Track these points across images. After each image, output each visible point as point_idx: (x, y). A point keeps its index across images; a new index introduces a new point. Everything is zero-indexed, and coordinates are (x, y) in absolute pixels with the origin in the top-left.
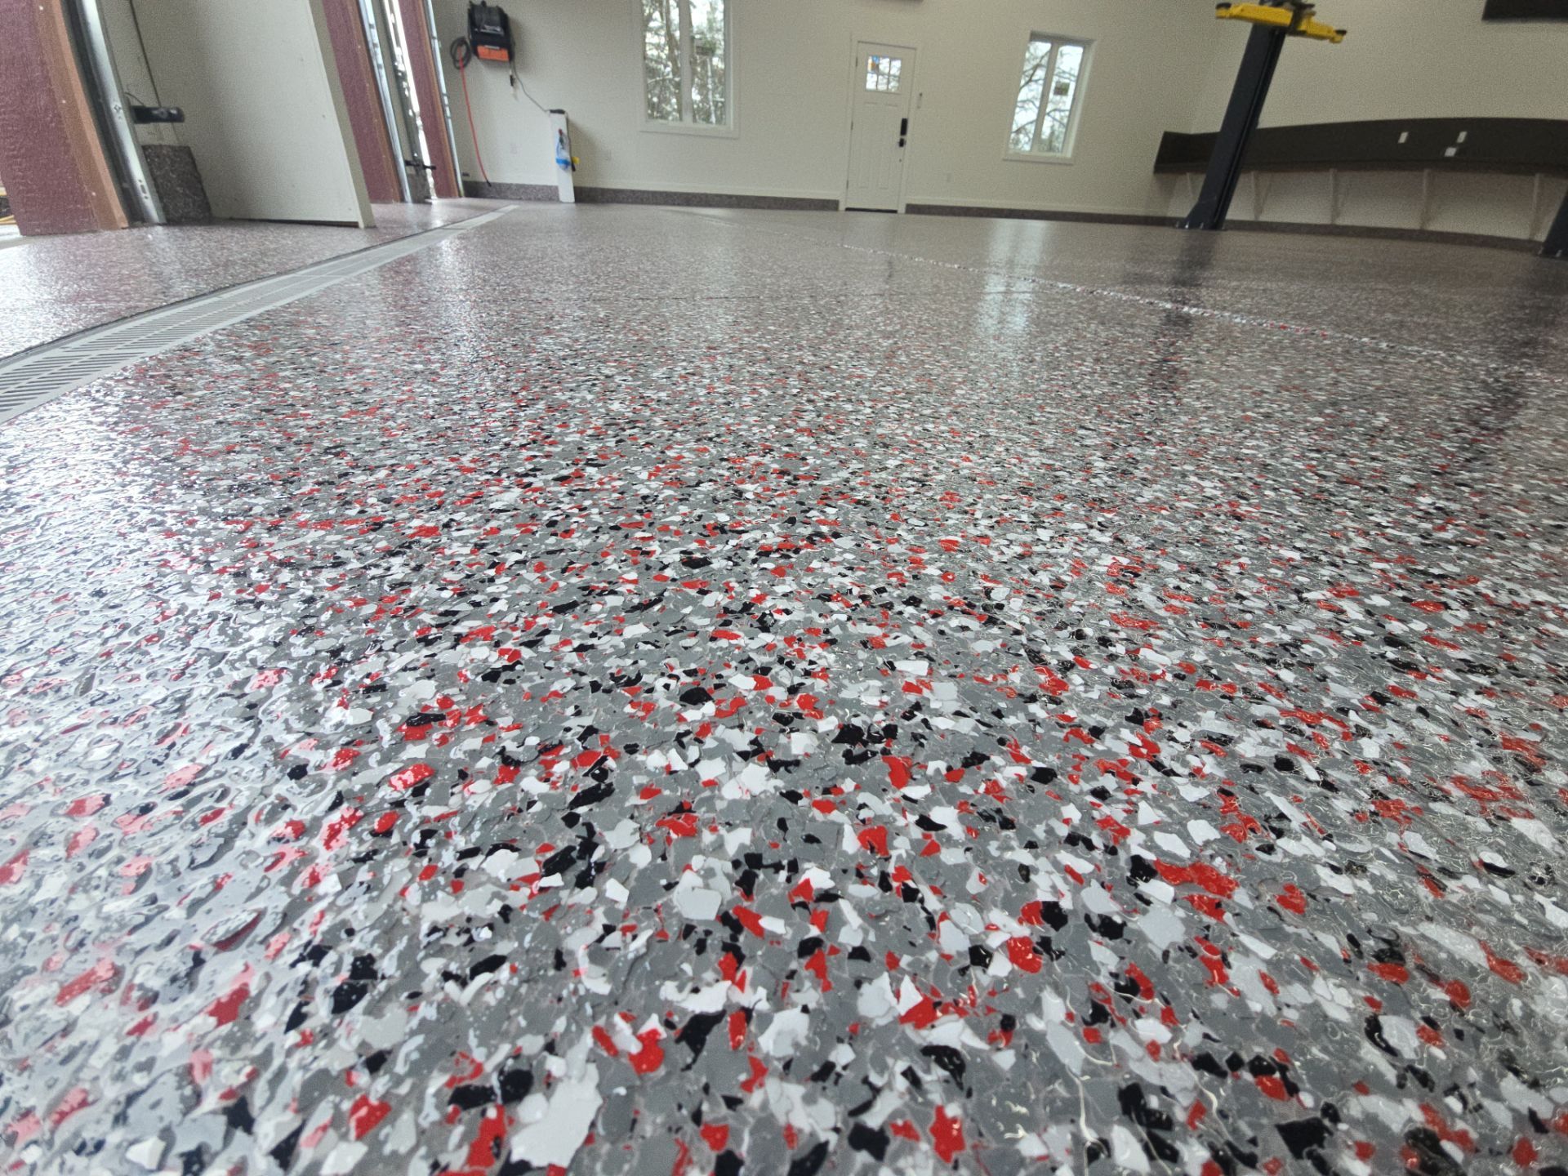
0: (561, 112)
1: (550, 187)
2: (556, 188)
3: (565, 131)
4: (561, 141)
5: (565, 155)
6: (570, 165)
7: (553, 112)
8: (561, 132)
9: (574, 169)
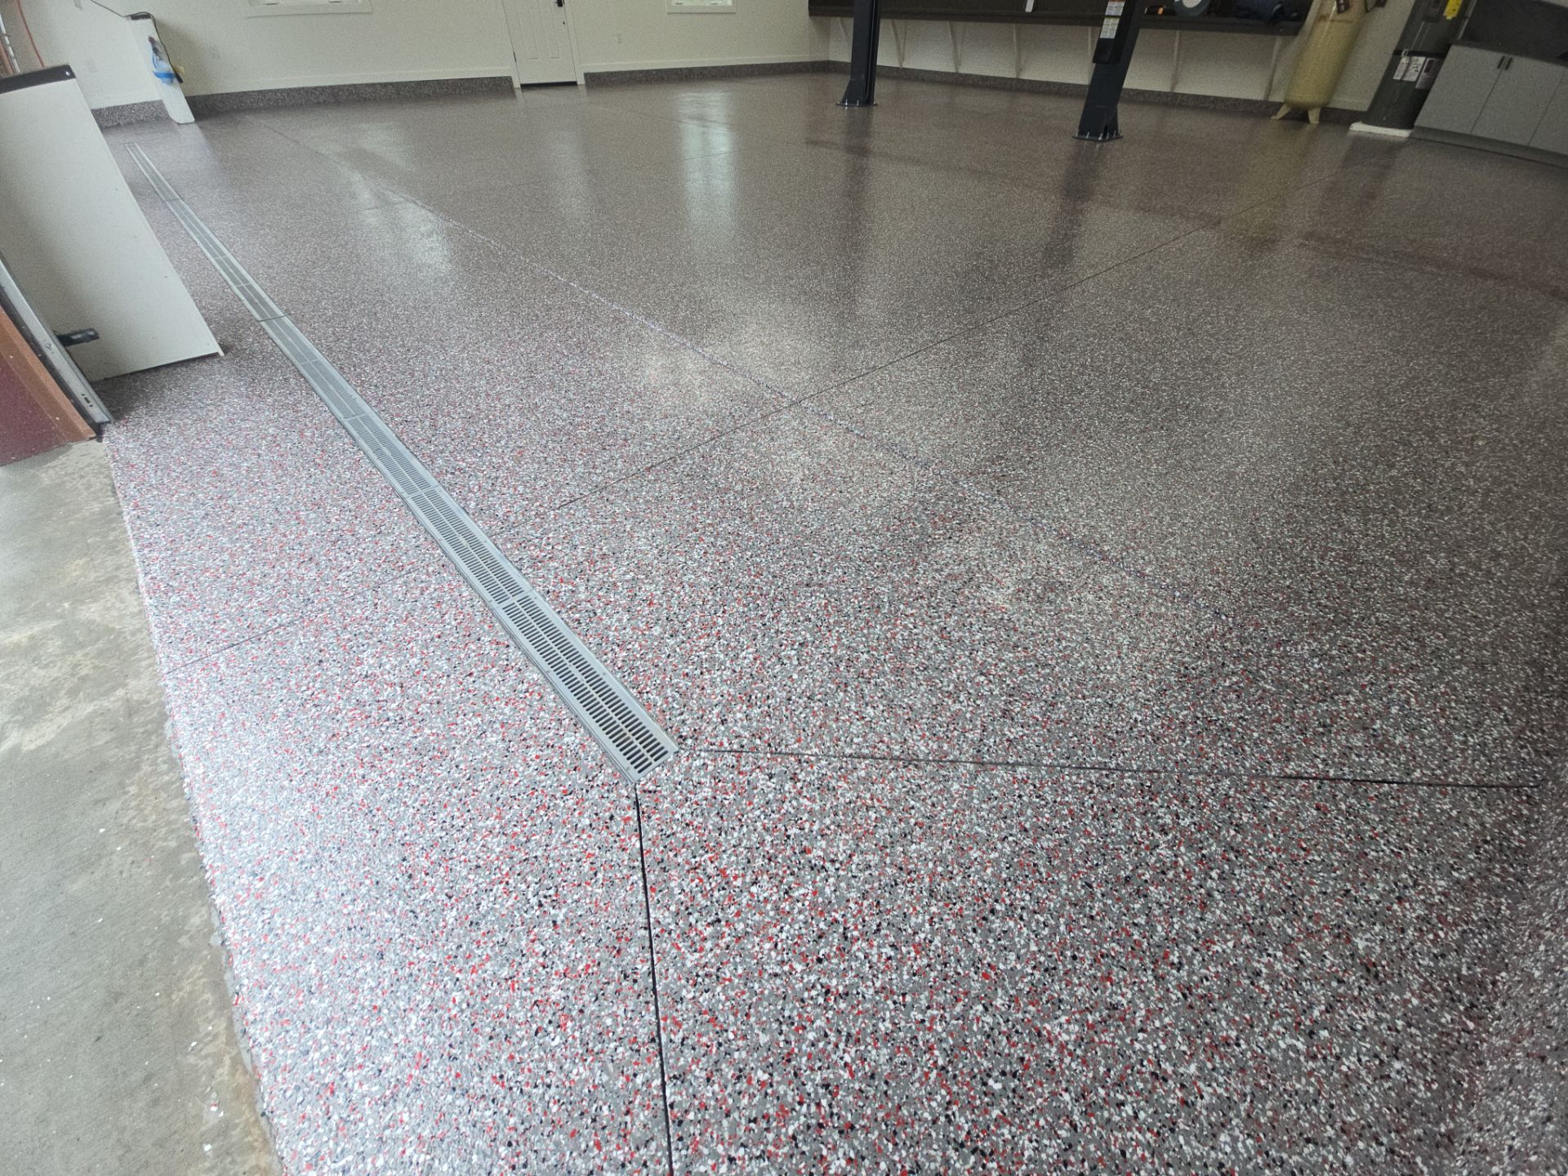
0: (147, 16)
1: (152, 103)
2: (161, 103)
3: (156, 38)
4: (155, 50)
5: (165, 67)
6: (175, 76)
7: (135, 17)
8: (151, 40)
9: (180, 80)
